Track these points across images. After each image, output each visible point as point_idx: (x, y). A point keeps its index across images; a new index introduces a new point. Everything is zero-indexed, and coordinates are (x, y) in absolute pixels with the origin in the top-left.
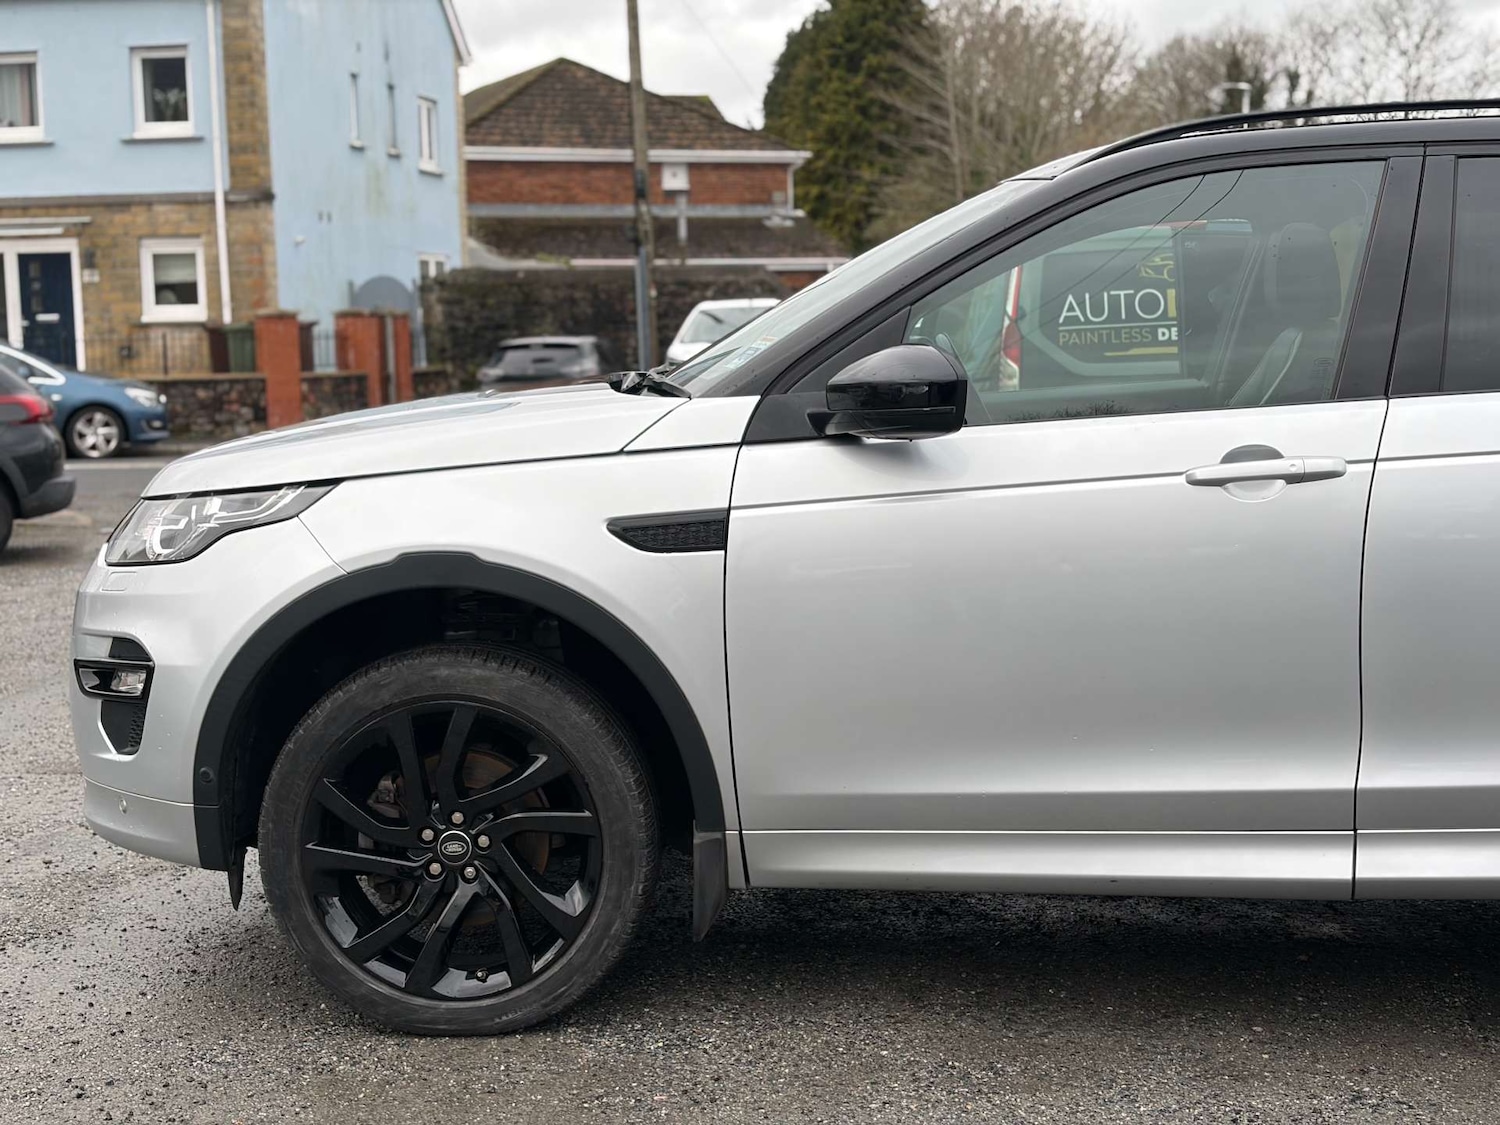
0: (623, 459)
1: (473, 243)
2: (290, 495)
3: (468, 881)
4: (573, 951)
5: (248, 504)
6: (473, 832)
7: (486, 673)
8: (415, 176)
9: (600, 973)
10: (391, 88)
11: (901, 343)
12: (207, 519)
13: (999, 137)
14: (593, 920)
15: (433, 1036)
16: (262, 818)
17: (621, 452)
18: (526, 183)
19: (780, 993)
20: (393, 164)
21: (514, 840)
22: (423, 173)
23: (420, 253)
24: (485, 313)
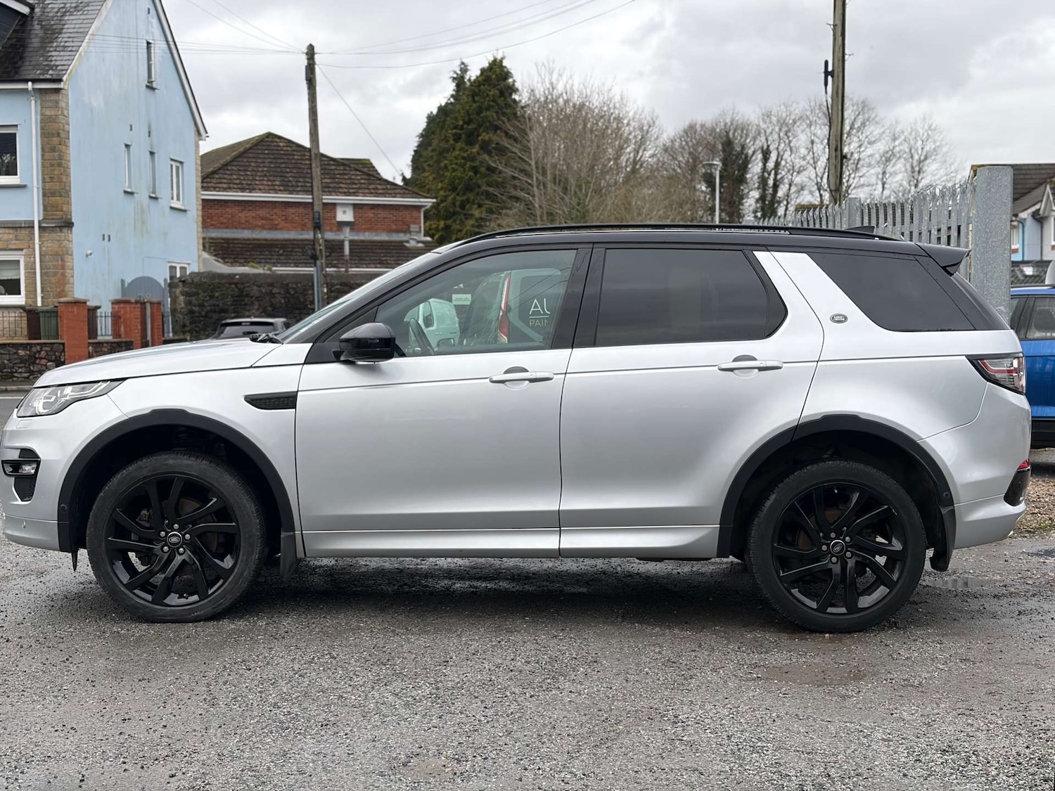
0: (252, 370)
1: (205, 255)
2: (104, 385)
3: (180, 554)
4: (227, 584)
5: (83, 389)
6: (183, 533)
7: (189, 462)
8: (168, 210)
9: (238, 594)
10: (152, 153)
11: (374, 322)
12: (66, 396)
13: (565, 190)
14: (236, 570)
15: (164, 623)
16: (88, 527)
17: (251, 367)
18: (243, 215)
19: (322, 609)
20: (153, 203)
21: (201, 535)
22: (172, 208)
23: (169, 262)
24: (212, 302)
